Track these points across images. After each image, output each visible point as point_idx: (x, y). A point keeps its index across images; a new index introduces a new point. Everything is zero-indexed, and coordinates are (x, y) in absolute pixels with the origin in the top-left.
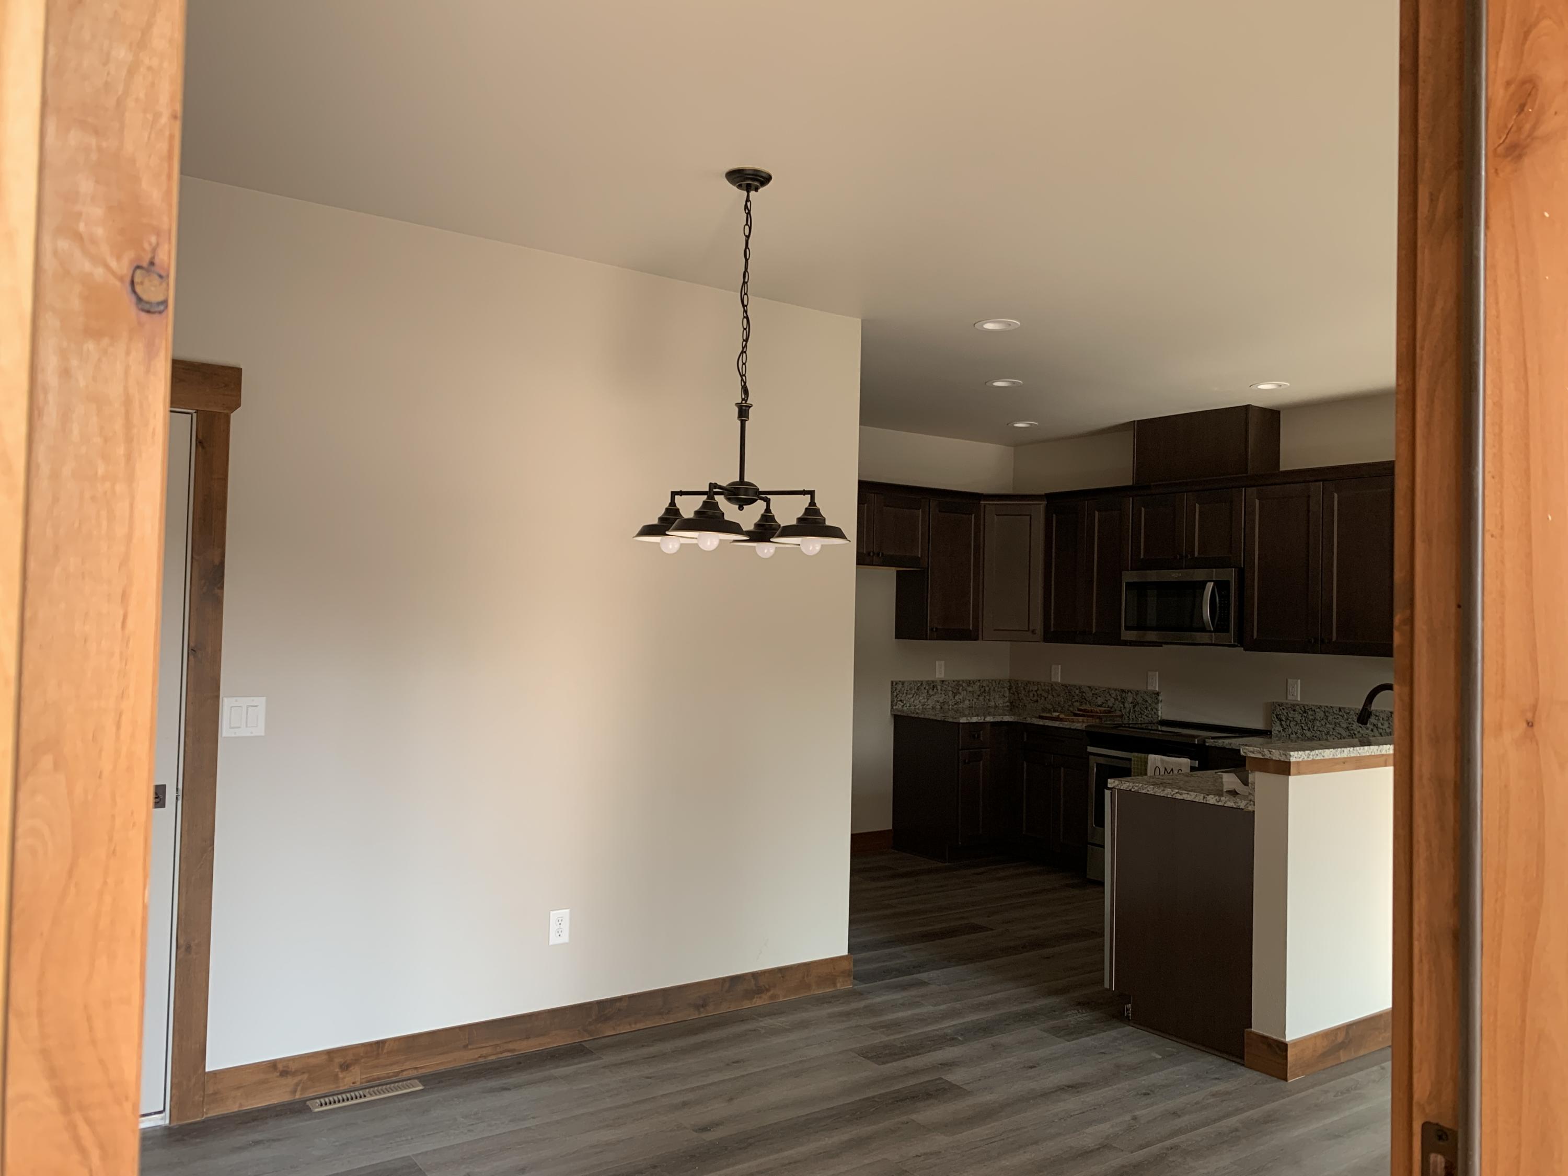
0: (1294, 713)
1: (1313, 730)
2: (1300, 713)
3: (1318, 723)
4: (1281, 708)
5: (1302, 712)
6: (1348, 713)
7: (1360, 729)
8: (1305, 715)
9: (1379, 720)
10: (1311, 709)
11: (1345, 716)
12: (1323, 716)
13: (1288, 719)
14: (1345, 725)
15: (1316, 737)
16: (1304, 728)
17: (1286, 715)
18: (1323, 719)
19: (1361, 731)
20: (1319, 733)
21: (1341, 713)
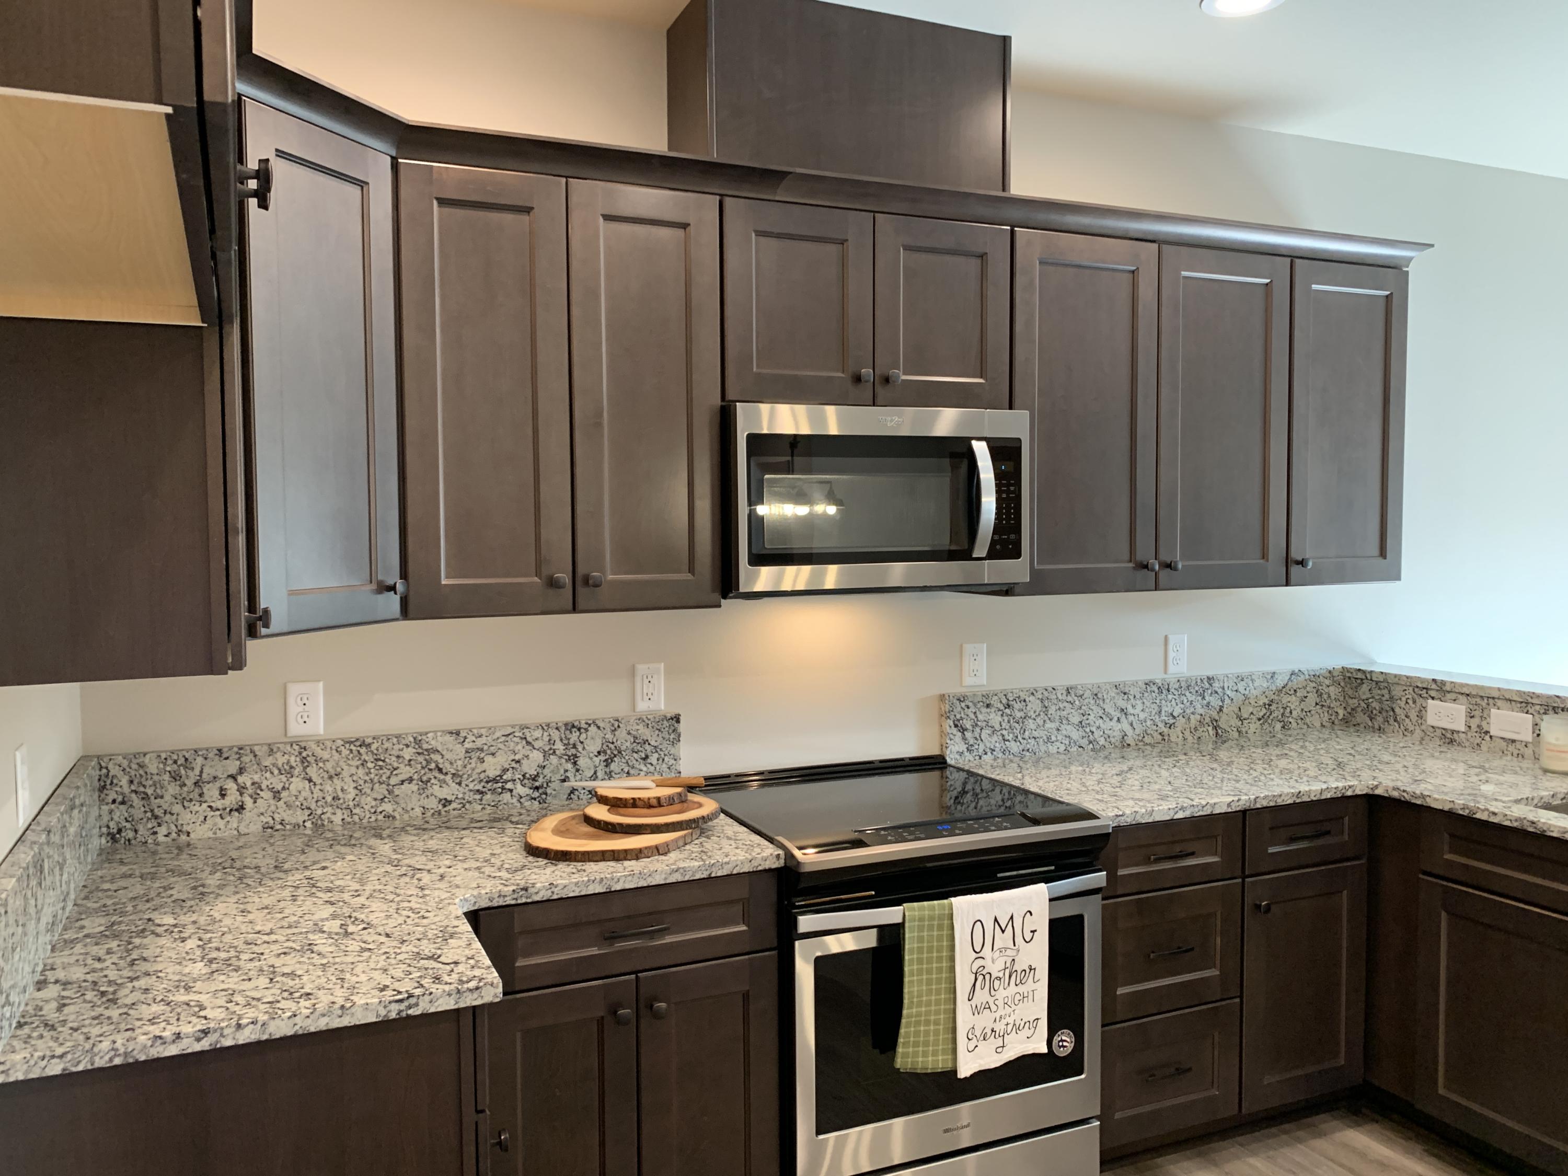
0: (988, 710)
1: (1024, 739)
2: (999, 710)
3: (1031, 724)
4: (963, 705)
5: (1002, 708)
6: (1081, 696)
7: (1101, 721)
8: (1008, 711)
9: (1128, 699)
10: (1019, 697)
11: (1077, 702)
12: (1040, 709)
13: (977, 725)
14: (1076, 719)
15: (1028, 750)
16: (1007, 737)
17: (972, 716)
18: (1039, 715)
19: (1102, 725)
20: (1032, 741)
21: (1069, 699)
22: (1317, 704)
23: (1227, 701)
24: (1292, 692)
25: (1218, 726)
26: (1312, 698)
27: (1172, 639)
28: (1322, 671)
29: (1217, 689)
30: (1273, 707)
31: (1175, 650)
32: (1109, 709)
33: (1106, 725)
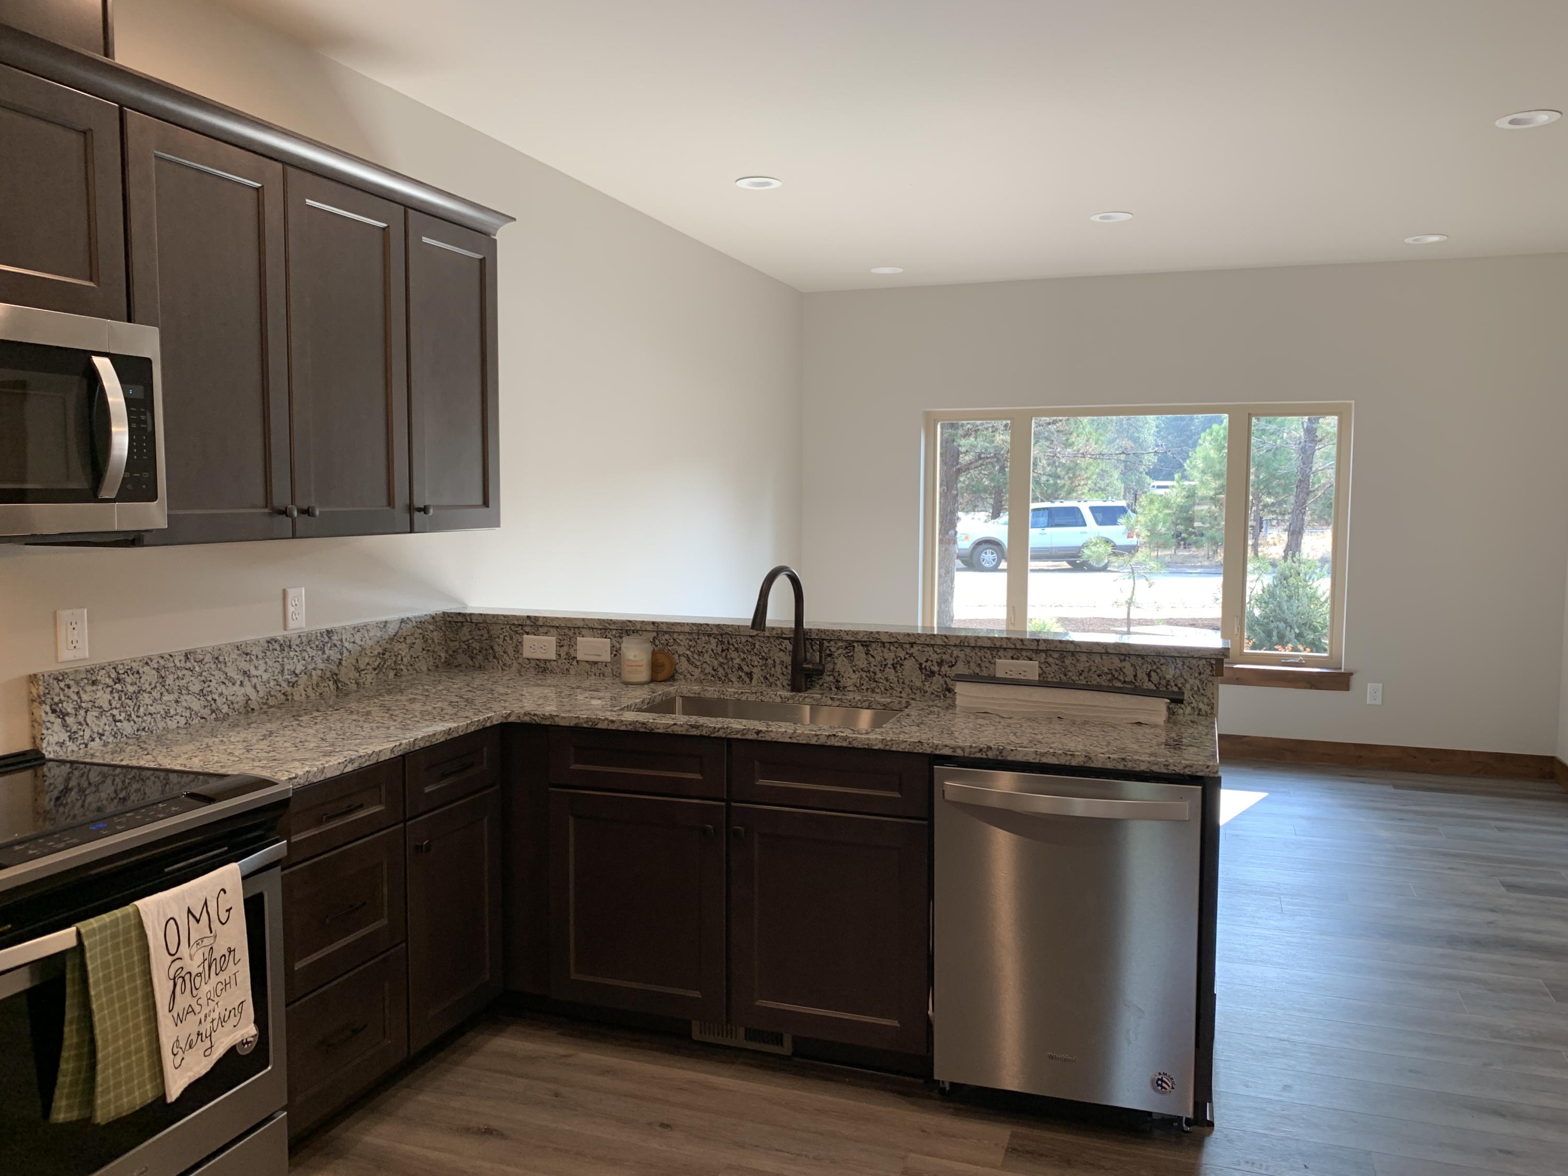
0: (94, 688)
1: (138, 717)
2: (108, 686)
3: (146, 699)
4: (62, 684)
5: (111, 683)
6: (201, 661)
7: (223, 687)
8: (118, 686)
9: (251, 660)
10: (131, 669)
11: (197, 669)
12: (156, 680)
13: (80, 707)
14: (196, 688)
15: (144, 729)
16: (118, 717)
17: (75, 697)
18: (155, 687)
19: (225, 692)
20: (148, 718)
21: (188, 665)
22: (423, 649)
23: (346, 653)
24: (402, 640)
25: (338, 680)
26: (419, 644)
27: (291, 593)
28: (427, 618)
29: (335, 642)
30: (386, 656)
31: (294, 604)
32: (232, 673)
33: (228, 691)
